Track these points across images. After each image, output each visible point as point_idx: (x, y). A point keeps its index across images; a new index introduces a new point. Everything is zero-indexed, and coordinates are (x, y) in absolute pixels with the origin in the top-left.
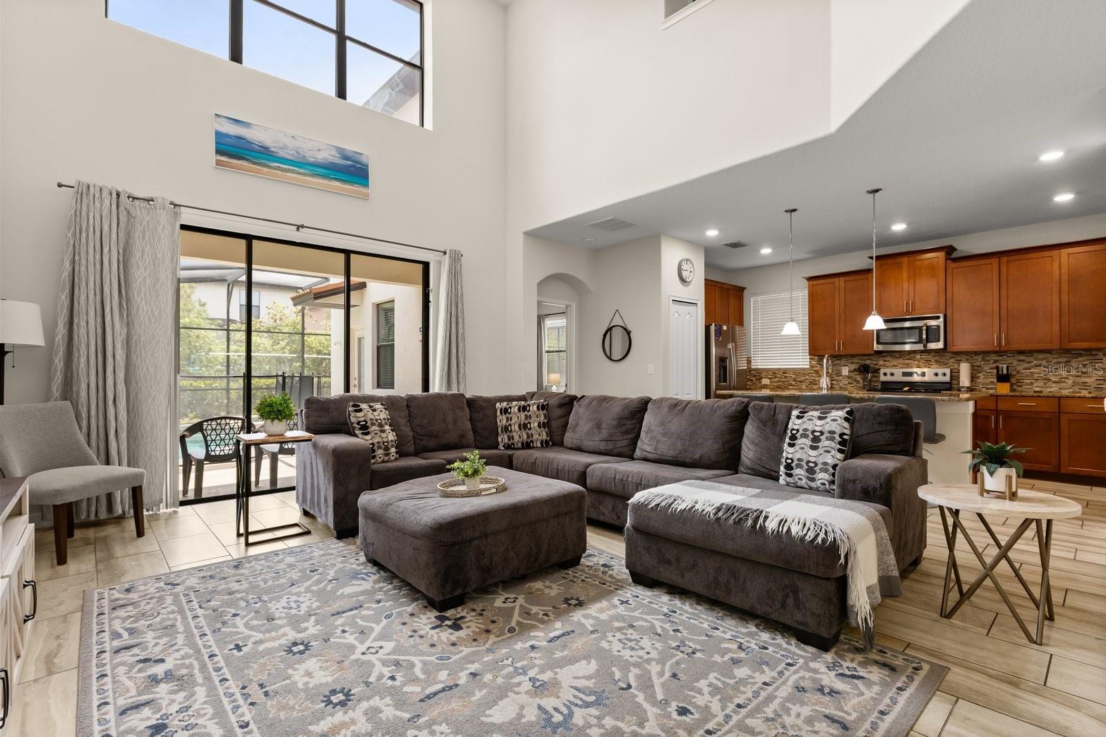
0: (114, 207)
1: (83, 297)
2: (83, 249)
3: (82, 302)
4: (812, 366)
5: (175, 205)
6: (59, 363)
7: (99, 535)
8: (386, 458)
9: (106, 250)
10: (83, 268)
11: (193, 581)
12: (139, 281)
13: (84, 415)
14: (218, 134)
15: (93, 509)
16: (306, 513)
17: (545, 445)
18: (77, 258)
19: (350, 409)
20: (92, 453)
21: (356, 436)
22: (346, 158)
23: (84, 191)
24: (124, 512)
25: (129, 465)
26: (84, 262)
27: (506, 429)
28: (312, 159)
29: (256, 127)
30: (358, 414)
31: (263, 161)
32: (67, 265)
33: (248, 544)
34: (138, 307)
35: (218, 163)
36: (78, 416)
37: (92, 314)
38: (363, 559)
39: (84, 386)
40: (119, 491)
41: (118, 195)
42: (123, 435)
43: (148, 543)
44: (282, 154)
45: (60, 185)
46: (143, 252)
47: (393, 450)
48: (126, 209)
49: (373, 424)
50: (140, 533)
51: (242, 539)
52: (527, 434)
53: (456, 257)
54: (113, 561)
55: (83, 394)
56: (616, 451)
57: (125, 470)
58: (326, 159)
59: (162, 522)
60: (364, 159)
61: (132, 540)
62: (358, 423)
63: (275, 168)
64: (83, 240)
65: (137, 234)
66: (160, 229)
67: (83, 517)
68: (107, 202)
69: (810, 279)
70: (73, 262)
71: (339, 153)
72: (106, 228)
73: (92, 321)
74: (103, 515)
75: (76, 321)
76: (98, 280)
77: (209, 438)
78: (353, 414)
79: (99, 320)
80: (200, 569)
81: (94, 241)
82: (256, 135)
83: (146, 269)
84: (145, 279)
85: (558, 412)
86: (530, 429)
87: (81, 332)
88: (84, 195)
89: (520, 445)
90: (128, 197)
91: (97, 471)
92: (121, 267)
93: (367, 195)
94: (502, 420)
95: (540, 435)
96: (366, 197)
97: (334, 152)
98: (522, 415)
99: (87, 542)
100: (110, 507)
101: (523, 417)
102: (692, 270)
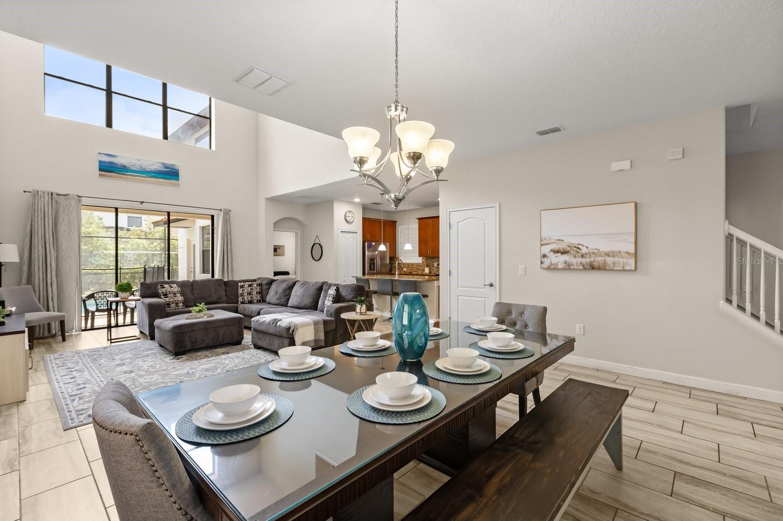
0: (50, 200)
1: (36, 240)
2: (36, 219)
3: (36, 242)
4: (423, 262)
5: (79, 197)
6: (25, 268)
7: (45, 341)
8: (177, 308)
9: (46, 219)
10: (36, 228)
11: (86, 352)
12: (62, 232)
13: (37, 291)
14: (100, 162)
15: (42, 331)
16: (141, 332)
17: (259, 302)
18: (33, 223)
19: (159, 287)
20: (41, 307)
21: (161, 298)
22: (167, 167)
23: (36, 194)
24: (56, 333)
25: (58, 312)
26: (36, 225)
27: (242, 295)
28: (148, 170)
29: (119, 157)
30: (163, 289)
31: (123, 172)
32: (29, 226)
33: (111, 343)
34: (62, 243)
35: (100, 175)
36: (34, 291)
37: (40, 247)
38: (157, 345)
39: (37, 278)
40: (53, 323)
41: (52, 194)
42: (55, 299)
43: (68, 343)
44: (133, 168)
45: (25, 192)
46: (64, 219)
47: (181, 304)
48: (56, 200)
49: (170, 293)
50: (64, 340)
51: (109, 341)
52: (251, 297)
53: (227, 213)
54: (53, 349)
55: (37, 282)
56: (281, 303)
57: (56, 314)
58: (156, 169)
59: (74, 337)
60: (176, 168)
61: (60, 343)
62: (163, 293)
63: (129, 175)
64: (36, 215)
65: (61, 210)
66: (72, 208)
67: (37, 334)
68: (46, 198)
69: (419, 219)
70: (31, 225)
71: (163, 165)
72: (46, 209)
73: (40, 251)
74: (46, 334)
75: (33, 250)
76: (43, 233)
77: (97, 301)
78: (160, 289)
79: (44, 250)
80: (90, 349)
81: (41, 216)
82: (118, 161)
83: (65, 226)
84: (65, 231)
85: (265, 287)
86: (252, 295)
87: (35, 255)
88: (36, 196)
89: (247, 302)
90: (57, 195)
91: (44, 314)
92: (54, 225)
93: (178, 184)
94: (240, 291)
95: (256, 297)
96: (178, 185)
97: (160, 165)
98: (249, 289)
99: (40, 344)
100: (49, 331)
101: (250, 289)
102: (353, 216)
